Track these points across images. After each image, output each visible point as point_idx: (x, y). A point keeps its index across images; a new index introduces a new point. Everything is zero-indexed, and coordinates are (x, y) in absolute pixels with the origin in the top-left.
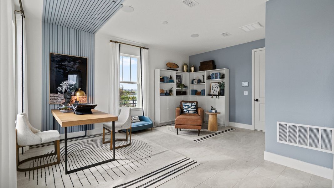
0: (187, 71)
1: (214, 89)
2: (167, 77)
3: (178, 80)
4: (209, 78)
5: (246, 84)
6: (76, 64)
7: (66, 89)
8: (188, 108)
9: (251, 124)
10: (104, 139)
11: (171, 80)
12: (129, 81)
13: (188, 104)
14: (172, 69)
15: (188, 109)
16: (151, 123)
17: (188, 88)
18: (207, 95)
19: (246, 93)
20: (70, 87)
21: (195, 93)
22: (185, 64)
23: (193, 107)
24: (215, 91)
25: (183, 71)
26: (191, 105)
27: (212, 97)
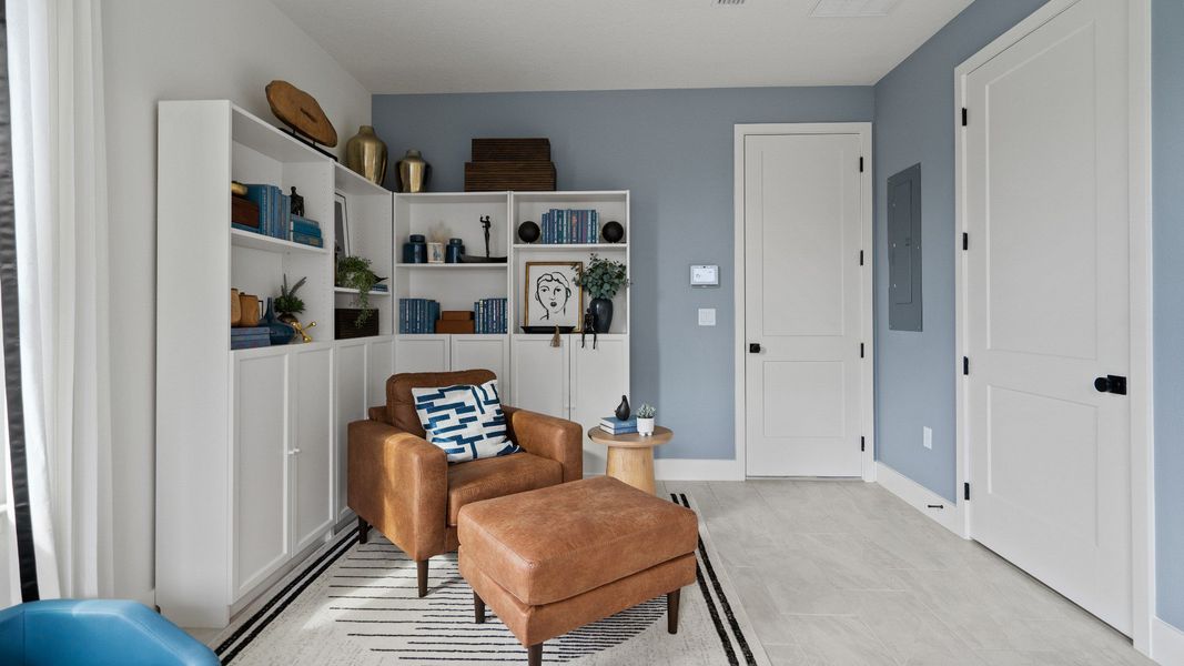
1: (546, 297)
4: (528, 233)
5: (705, 275)
8: (463, 424)
9: (731, 455)
11: (303, 220)
13: (454, 397)
15: (466, 433)
17: (385, 288)
18: (516, 331)
19: (707, 317)
21: (430, 318)
22: (369, 134)
23: (490, 412)
24: (554, 305)
26: (473, 402)
27: (556, 343)
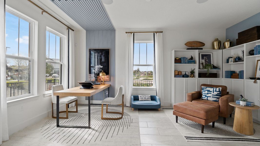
0: (219, 48)
2: (185, 57)
3: (205, 60)
4: (251, 53)
6: (103, 54)
7: (97, 71)
8: (208, 94)
10: (107, 109)
11: (191, 60)
12: (145, 64)
14: (193, 48)
16: (159, 103)
17: (219, 69)
20: (99, 70)
21: (232, 75)
22: (217, 40)
23: (215, 93)
25: (214, 48)
26: (212, 91)
27: (255, 82)
